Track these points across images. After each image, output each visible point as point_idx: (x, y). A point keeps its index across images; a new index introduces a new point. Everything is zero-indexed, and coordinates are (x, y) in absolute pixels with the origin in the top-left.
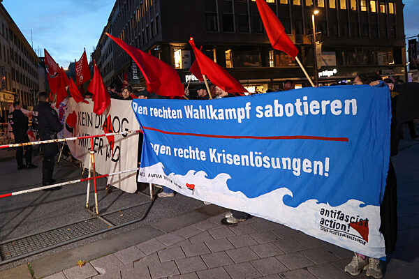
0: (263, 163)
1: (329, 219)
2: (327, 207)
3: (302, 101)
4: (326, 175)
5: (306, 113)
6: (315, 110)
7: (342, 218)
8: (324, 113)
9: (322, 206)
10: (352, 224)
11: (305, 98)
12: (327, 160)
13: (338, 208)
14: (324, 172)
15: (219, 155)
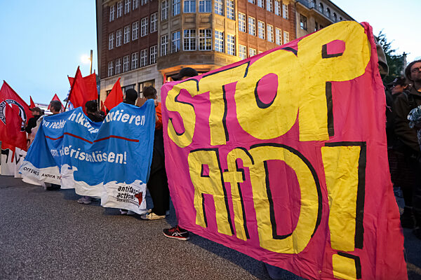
0: (103, 158)
1: (124, 193)
2: (124, 185)
3: (120, 112)
4: (125, 163)
5: (118, 120)
6: (124, 119)
7: (132, 192)
8: (130, 122)
9: (120, 184)
10: (136, 195)
11: (122, 111)
12: (125, 153)
13: (131, 185)
14: (123, 161)
15: (73, 151)
